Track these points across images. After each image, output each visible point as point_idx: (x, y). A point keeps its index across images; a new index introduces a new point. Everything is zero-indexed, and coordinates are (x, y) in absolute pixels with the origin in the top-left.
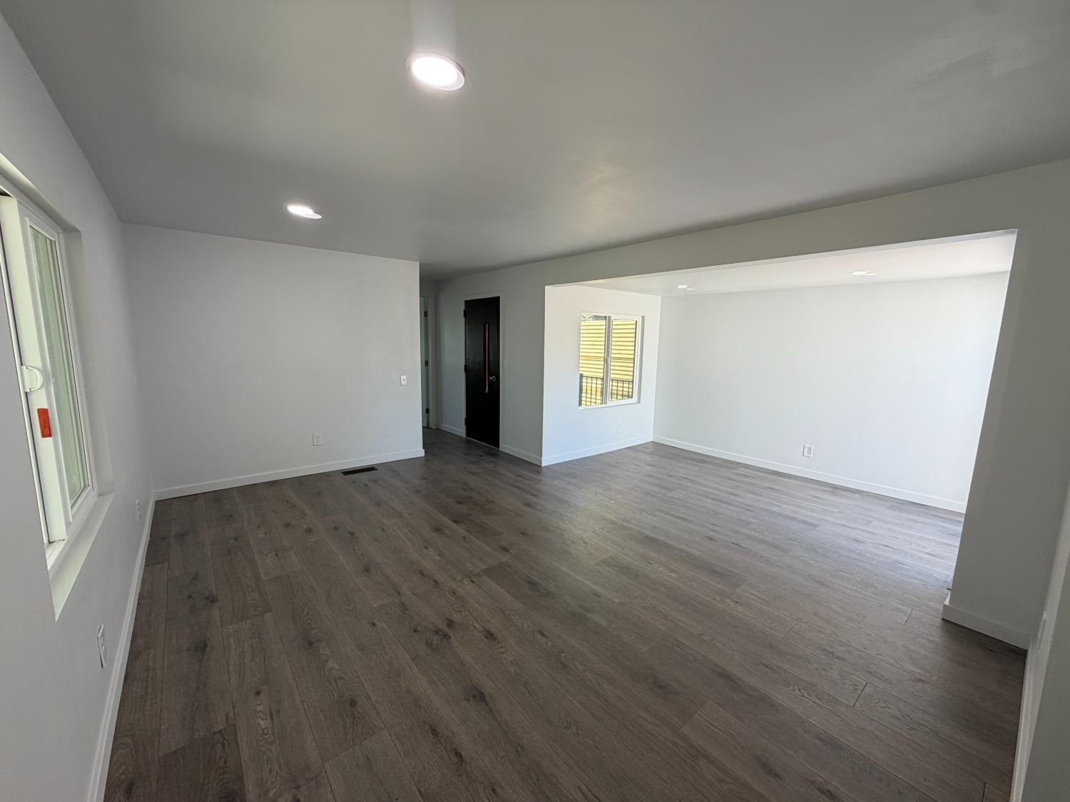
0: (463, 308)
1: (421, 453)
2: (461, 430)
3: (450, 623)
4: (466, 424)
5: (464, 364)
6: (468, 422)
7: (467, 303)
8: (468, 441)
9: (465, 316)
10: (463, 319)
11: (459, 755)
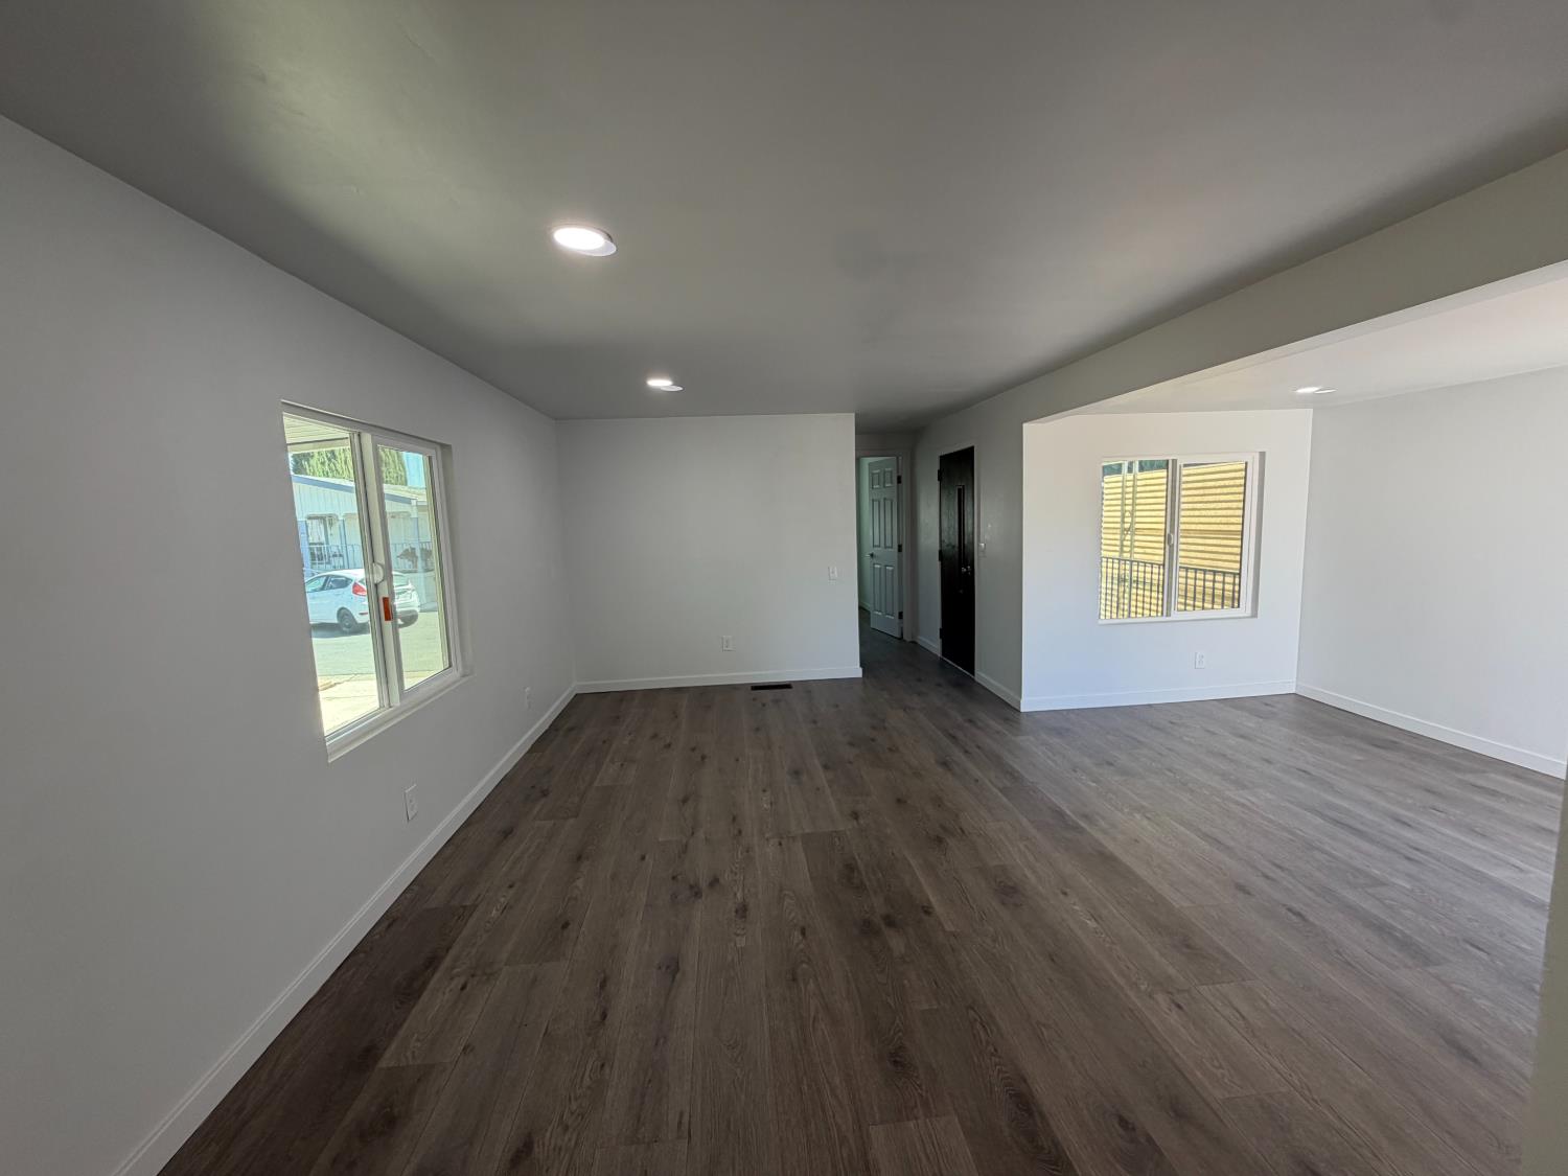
0: (937, 467)
1: (857, 672)
2: (935, 645)
3: (714, 882)
4: (941, 637)
5: (938, 548)
6: (944, 633)
7: (945, 459)
8: (942, 664)
9: (940, 479)
10: (938, 483)
11: (604, 1016)
